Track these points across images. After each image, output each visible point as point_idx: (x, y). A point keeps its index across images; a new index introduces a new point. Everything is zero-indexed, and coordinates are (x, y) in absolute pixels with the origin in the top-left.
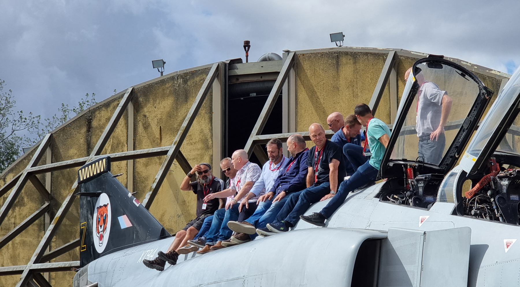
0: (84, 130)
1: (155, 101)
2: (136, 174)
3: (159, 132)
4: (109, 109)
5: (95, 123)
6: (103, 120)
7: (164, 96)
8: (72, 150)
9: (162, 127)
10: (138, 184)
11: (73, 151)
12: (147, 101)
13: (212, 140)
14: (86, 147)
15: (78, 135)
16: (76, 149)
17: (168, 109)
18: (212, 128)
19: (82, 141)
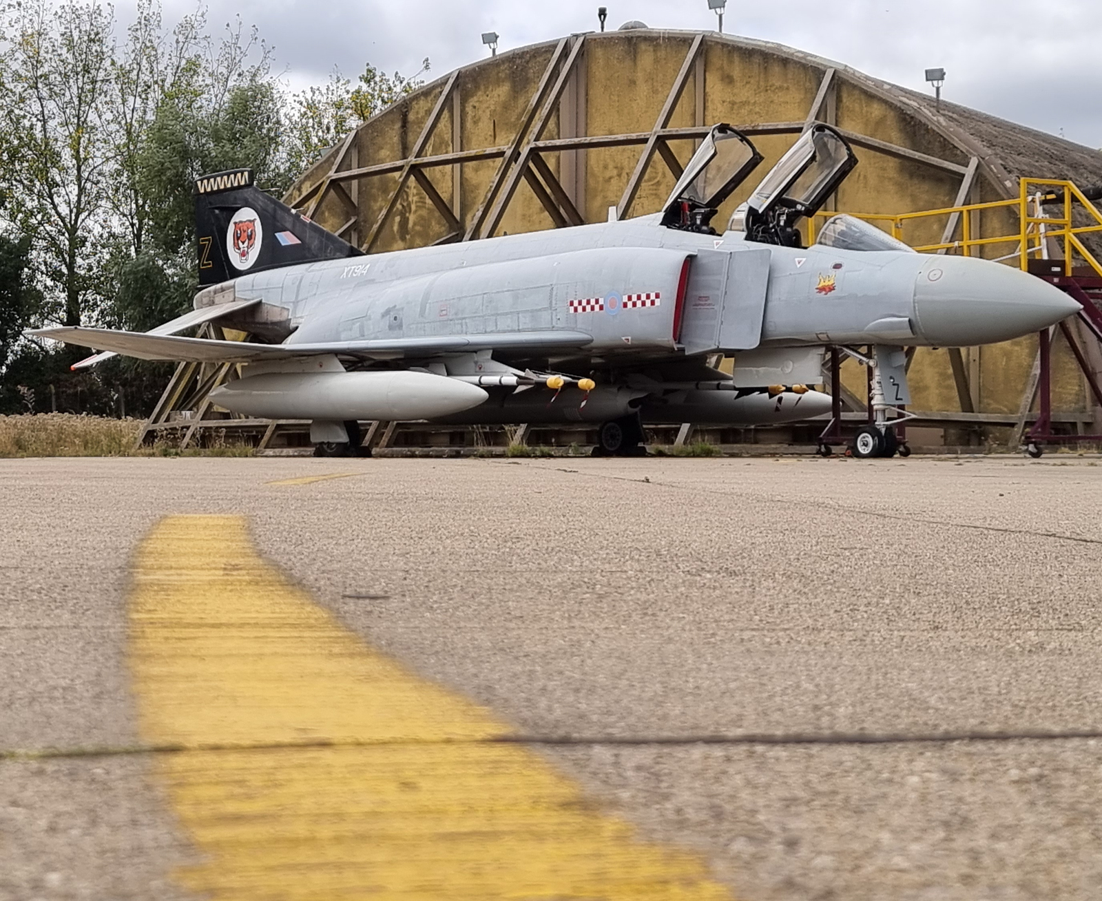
0: (398, 125)
1: (487, 88)
2: (464, 181)
3: (492, 128)
4: (429, 99)
5: (411, 117)
6: (422, 113)
7: (498, 82)
9: (496, 121)
10: (467, 195)
12: (477, 88)
14: (401, 147)
15: (390, 132)
16: (388, 151)
17: (502, 98)
19: (396, 139)
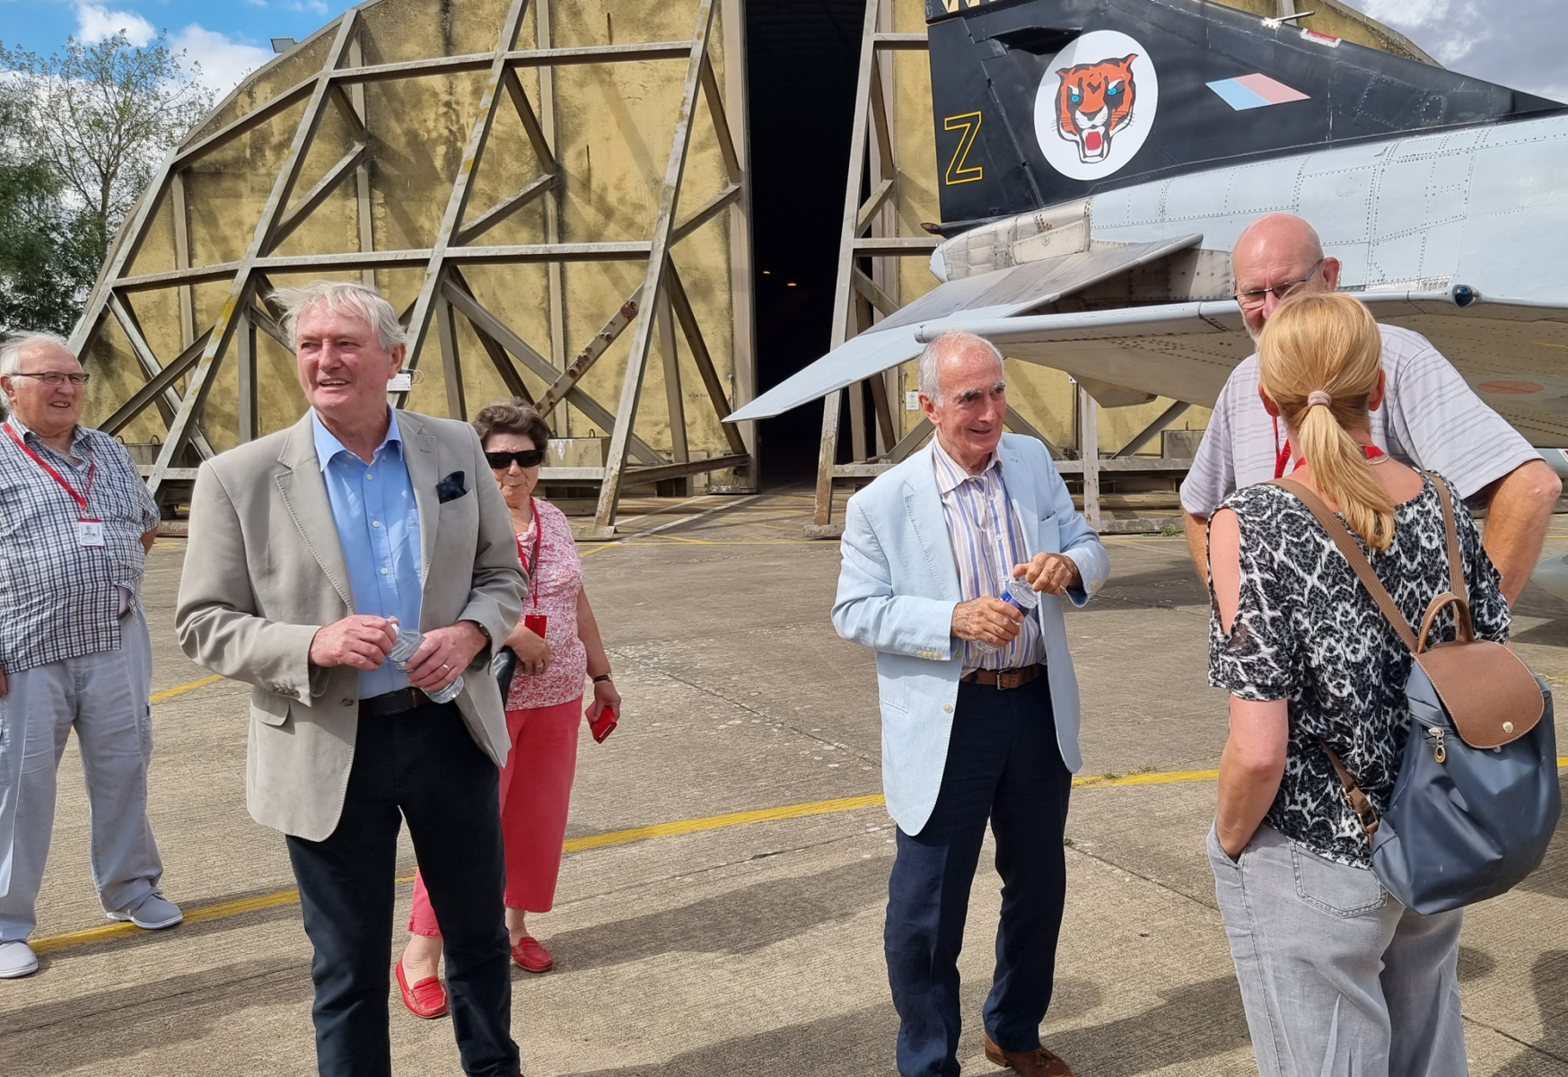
0: (434, 8)
2: (559, 100)
3: (606, 24)
8: (408, 45)
9: (612, 16)
10: (565, 120)
11: (410, 48)
13: (722, 47)
14: (441, 42)
15: (421, 17)
16: (418, 45)
18: (721, 25)
19: (430, 29)
